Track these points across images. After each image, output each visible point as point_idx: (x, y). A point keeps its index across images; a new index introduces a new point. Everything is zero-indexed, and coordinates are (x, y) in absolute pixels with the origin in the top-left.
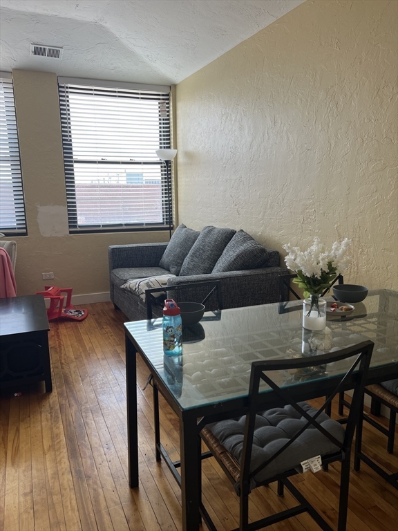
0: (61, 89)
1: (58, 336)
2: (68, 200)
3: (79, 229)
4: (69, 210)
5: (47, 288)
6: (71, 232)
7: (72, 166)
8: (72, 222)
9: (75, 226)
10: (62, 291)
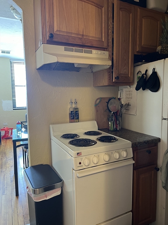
0: (11, 63)
1: (6, 143)
2: (13, 99)
3: (16, 108)
4: (13, 102)
5: (4, 128)
6: (13, 109)
7: (15, 87)
8: (14, 106)
9: (15, 107)
10: (9, 129)
